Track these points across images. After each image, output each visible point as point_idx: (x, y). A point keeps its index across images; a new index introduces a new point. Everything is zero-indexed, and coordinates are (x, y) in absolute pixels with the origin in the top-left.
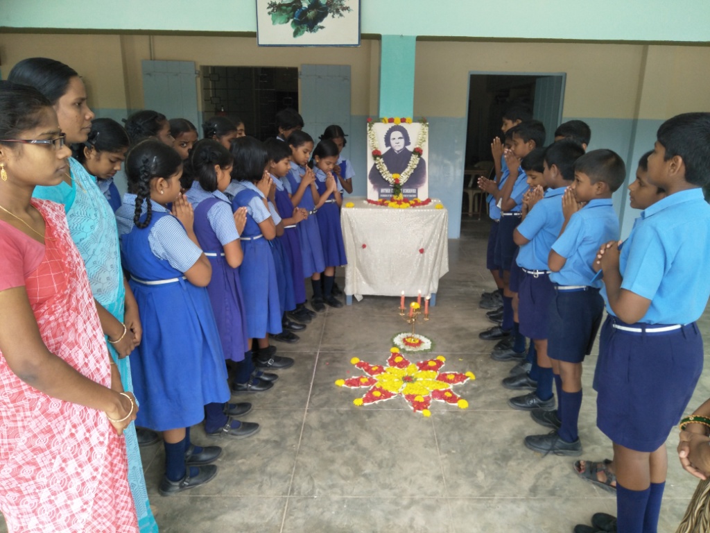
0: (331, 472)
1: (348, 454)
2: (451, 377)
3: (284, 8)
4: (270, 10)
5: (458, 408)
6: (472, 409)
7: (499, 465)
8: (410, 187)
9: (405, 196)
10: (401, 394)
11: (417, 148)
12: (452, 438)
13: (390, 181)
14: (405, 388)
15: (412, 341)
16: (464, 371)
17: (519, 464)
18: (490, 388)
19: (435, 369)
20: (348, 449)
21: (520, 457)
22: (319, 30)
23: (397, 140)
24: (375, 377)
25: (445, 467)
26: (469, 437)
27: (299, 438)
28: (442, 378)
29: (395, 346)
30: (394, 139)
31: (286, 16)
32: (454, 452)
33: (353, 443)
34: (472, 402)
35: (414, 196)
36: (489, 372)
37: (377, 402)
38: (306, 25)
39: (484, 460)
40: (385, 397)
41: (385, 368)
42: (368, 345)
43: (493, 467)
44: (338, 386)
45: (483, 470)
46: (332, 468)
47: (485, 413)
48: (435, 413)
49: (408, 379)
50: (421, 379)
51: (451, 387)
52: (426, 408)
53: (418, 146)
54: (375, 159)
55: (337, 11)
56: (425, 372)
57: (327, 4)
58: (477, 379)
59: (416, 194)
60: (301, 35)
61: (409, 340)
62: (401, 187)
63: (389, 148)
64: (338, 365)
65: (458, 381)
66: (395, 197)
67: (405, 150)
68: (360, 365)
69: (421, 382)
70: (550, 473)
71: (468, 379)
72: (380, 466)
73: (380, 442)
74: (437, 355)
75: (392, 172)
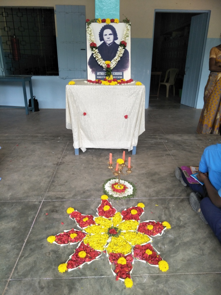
2: (150, 227)
6: (172, 272)
8: (118, 71)
9: (115, 77)
10: (106, 252)
11: (123, 42)
13: (103, 66)
15: (119, 188)
16: (161, 220)
18: (185, 240)
19: (136, 218)
23: (108, 36)
24: (85, 229)
28: (142, 228)
29: (105, 193)
30: (106, 35)
35: (121, 77)
36: (181, 219)
37: (81, 266)
40: (91, 258)
41: (94, 219)
47: (186, 278)
49: (113, 232)
50: (125, 231)
51: (151, 240)
52: (128, 275)
53: (123, 40)
54: (92, 50)
56: (128, 222)
58: (173, 229)
59: (123, 76)
61: (116, 186)
62: (112, 70)
63: (103, 42)
64: (56, 216)
65: (157, 232)
66: (107, 78)
67: (114, 43)
68: (73, 215)
69: (124, 235)
71: (165, 229)
74: (138, 202)
75: (105, 60)
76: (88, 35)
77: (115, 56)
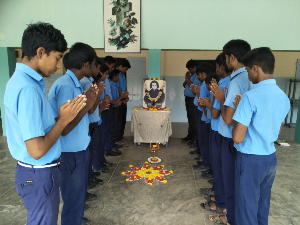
0: (111, 202)
1: (119, 196)
2: (164, 172)
3: (114, 40)
4: (109, 41)
5: (164, 183)
6: (168, 183)
7: (171, 202)
8: (159, 103)
9: (157, 106)
10: (144, 177)
11: (161, 89)
12: (157, 192)
13: (151, 100)
14: (146, 176)
15: (154, 160)
16: (170, 170)
17: (178, 202)
18: (177, 177)
19: (159, 169)
20: (119, 195)
21: (179, 199)
22: (126, 47)
23: (154, 86)
24: (136, 171)
25: (151, 202)
26: (164, 192)
27: (103, 191)
28: (161, 173)
29: (147, 161)
30: (153, 85)
31: (115, 43)
32: (156, 197)
33: (121, 193)
34: (169, 181)
35: (160, 106)
36: (179, 171)
37: (134, 180)
38: (121, 46)
39: (166, 200)
40: (138, 179)
41: (141, 169)
42: (138, 161)
43: (168, 202)
44: (122, 174)
45: (164, 203)
46: (112, 201)
47: (172, 185)
48: (154, 184)
49: (148, 173)
50: (153, 173)
51: (163, 176)
52: (152, 182)
53: (161, 88)
54: (146, 93)
55: (132, 41)
56: (155, 170)
57: (129, 39)
58: (174, 173)
59: (161, 105)
60: (120, 49)
61: (153, 159)
62: (155, 103)
63: (151, 89)
64: (125, 167)
65: (166, 174)
67: (157, 89)
68: (132, 167)
69: (153, 174)
70: (188, 205)
71: (170, 173)
72: (129, 201)
73: (131, 193)
74: (162, 165)
75: (152, 97)
76: (144, 85)
77: (157, 96)
